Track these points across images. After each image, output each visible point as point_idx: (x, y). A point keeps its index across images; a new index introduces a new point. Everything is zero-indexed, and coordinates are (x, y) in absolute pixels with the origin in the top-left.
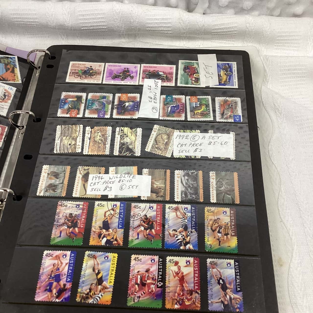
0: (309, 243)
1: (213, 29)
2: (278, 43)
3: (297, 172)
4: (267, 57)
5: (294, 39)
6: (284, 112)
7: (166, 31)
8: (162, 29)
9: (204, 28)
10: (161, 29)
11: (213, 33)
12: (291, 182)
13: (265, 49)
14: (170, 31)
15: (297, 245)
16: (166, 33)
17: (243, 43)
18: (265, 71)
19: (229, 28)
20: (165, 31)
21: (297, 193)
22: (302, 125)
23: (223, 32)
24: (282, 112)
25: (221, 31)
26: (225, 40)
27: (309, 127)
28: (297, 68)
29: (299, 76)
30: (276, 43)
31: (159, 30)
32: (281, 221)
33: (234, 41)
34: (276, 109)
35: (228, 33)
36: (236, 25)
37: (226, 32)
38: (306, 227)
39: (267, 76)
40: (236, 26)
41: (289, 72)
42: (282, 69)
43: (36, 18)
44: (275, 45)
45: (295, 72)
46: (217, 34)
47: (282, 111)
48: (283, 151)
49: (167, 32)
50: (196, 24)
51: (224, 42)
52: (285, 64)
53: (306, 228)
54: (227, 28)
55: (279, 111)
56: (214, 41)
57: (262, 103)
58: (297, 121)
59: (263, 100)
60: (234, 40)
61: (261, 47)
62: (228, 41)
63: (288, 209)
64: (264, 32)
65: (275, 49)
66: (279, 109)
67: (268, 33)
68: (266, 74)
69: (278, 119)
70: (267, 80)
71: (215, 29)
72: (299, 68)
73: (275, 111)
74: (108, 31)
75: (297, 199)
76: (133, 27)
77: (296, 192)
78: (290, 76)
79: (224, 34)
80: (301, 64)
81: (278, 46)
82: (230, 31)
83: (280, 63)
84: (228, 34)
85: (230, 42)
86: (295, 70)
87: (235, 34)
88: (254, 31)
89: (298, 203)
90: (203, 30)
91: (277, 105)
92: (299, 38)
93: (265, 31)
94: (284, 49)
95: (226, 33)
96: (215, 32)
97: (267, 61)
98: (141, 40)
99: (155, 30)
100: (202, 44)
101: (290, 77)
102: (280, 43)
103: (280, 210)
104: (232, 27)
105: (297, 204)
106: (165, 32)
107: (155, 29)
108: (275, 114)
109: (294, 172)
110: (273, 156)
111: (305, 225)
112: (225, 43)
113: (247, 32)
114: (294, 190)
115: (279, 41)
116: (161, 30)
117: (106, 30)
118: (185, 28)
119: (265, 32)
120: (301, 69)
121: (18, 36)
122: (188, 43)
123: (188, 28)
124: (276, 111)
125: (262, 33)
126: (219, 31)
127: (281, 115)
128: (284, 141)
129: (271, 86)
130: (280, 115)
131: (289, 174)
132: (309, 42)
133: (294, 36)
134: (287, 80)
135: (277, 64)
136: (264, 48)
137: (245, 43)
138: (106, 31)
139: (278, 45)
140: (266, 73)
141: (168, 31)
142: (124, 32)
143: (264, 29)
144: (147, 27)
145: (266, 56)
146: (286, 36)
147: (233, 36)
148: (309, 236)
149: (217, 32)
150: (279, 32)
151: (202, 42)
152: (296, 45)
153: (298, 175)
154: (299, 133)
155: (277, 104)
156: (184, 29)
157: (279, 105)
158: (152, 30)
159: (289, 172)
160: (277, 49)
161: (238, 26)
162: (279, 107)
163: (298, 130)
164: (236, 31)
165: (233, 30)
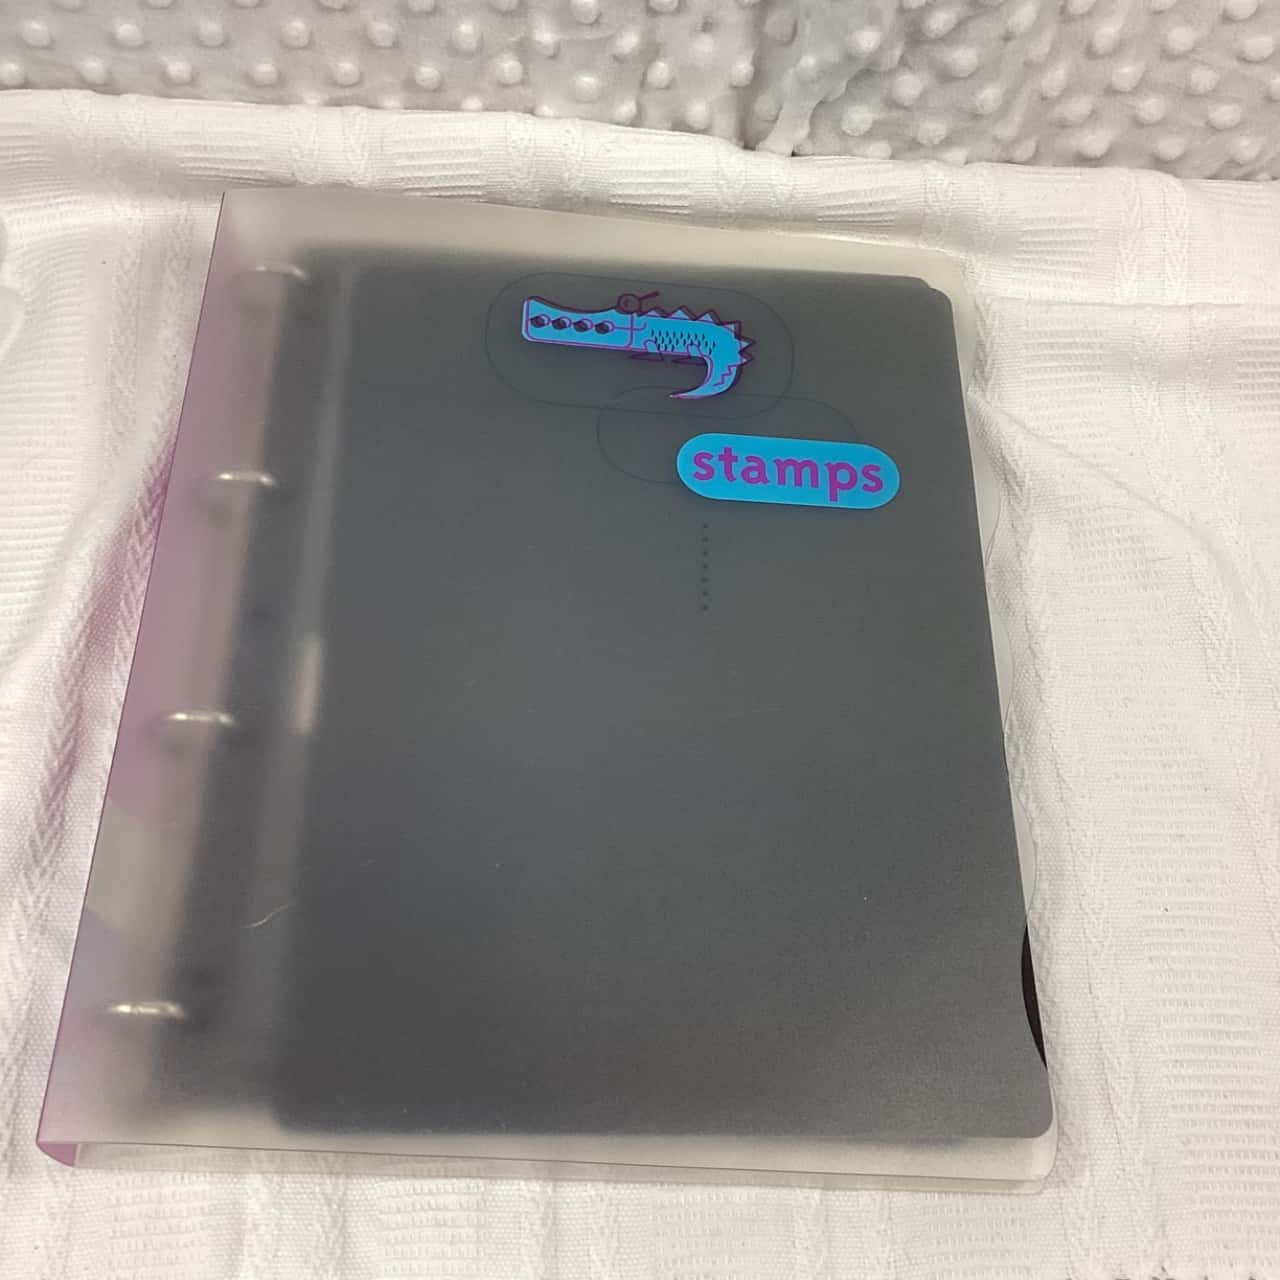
0: (1079, 874)
1: (822, 207)
2: (1025, 252)
4: (990, 300)
5: (1074, 242)
6: (1032, 482)
7: (674, 207)
8: (661, 202)
9: (793, 202)
10: (656, 203)
11: (821, 217)
13: (984, 269)
14: (686, 207)
16: (674, 214)
18: (980, 344)
19: (870, 204)
20: (668, 207)
22: (1082, 524)
23: (851, 216)
24: (1024, 482)
25: (846, 212)
27: (1103, 530)
28: (1077, 340)
29: (1081, 364)
30: (1018, 252)
31: (651, 206)
34: (1007, 473)
35: (869, 219)
36: (893, 196)
37: (863, 215)
38: (1074, 827)
39: (986, 360)
40: (895, 201)
41: (1052, 352)
42: (1033, 341)
43: (259, 162)
44: (1017, 260)
45: (1070, 352)
46: (832, 221)
47: (1025, 477)
48: (1023, 604)
49: (675, 211)
50: (769, 190)
52: (1040, 329)
53: (1074, 830)
54: (865, 204)
55: (1016, 477)
58: (1067, 510)
60: (887, 236)
61: (971, 260)
64: (979, 218)
65: (1015, 268)
66: (1015, 473)
67: (995, 223)
68: (981, 355)
71: (829, 208)
72: (1083, 340)
75: (1053, 748)
76: (567, 192)
77: (1051, 726)
78: (1057, 364)
80: (1090, 328)
81: (1023, 260)
82: (876, 214)
83: (1027, 325)
84: (868, 222)
86: (1070, 345)
87: (891, 221)
88: (949, 214)
89: (1057, 758)
91: (1010, 459)
92: (1092, 238)
93: (984, 217)
96: (826, 216)
99: (640, 206)
101: (1057, 368)
102: (1031, 252)
105: (1051, 761)
106: (668, 211)
107: (639, 202)
109: (1049, 668)
111: (1071, 820)
113: (927, 217)
114: (1047, 722)
115: (1027, 246)
116: (658, 206)
118: (732, 202)
119: (984, 219)
120: (1089, 346)
121: (184, 203)
123: (742, 202)
125: (976, 222)
126: (840, 212)
130: (1017, 489)
131: (1036, 673)
132: (1121, 248)
133: (1076, 230)
134: (1045, 376)
135: (1019, 326)
139: (1023, 256)
140: (984, 352)
141: (680, 207)
143: (980, 210)
144: (614, 196)
145: (986, 296)
147: (885, 226)
148: (1083, 853)
149: (833, 216)
150: (1027, 219)
152: (1081, 259)
153: (1060, 677)
154: (1072, 548)
155: (1012, 456)
156: (729, 205)
157: (1017, 458)
158: (627, 204)
160: (1020, 268)
161: (900, 200)
162: (1017, 465)
163: (1071, 538)
164: (893, 213)
165: (883, 210)
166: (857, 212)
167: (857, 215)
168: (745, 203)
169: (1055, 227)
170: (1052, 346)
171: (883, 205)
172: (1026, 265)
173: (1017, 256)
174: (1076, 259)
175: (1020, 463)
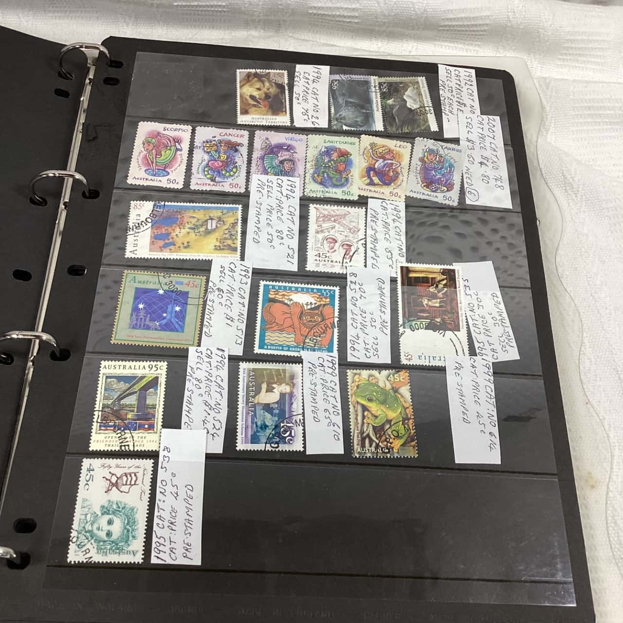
1: (443, 19)
2: (566, 54)
3: (612, 308)
4: (547, 81)
5: (596, 48)
6: (583, 191)
7: (349, 17)
8: (342, 13)
9: (425, 15)
10: (338, 14)
11: (442, 26)
12: (603, 327)
13: (539, 65)
14: (357, 17)
15: (619, 449)
16: (348, 22)
17: (496, 50)
18: (543, 108)
19: (473, 18)
20: (345, 17)
21: (614, 349)
22: (618, 217)
23: (461, 26)
24: (578, 191)
25: (457, 23)
26: (461, 43)
28: (605, 105)
29: (607, 120)
30: (562, 54)
31: (333, 16)
32: (587, 403)
33: (479, 45)
34: (567, 185)
35: (471, 29)
36: (488, 13)
37: (468, 26)
39: (547, 118)
40: (488, 16)
41: (589, 112)
42: (577, 105)
44: (560, 59)
45: (600, 112)
46: (448, 30)
47: (579, 187)
48: (584, 268)
49: (349, 20)
50: (411, 6)
51: (460, 46)
52: (582, 97)
54: (470, 18)
55: (573, 188)
56: (439, 43)
57: (539, 173)
58: (607, 208)
59: (542, 166)
60: (479, 43)
61: (531, 60)
62: (468, 44)
63: (598, 379)
64: (540, 30)
65: (558, 65)
66: (572, 185)
67: (550, 33)
68: (543, 115)
69: (571, 204)
70: (547, 127)
71: (447, 19)
72: (609, 105)
73: (564, 188)
74: (228, 11)
75: (614, 360)
76: (281, 5)
77: (612, 346)
78: (592, 120)
79: (463, 31)
80: (613, 98)
81: (564, 60)
82: (476, 25)
83: (574, 95)
84: (471, 31)
85: (471, 48)
86: (601, 108)
87: (485, 31)
88: (522, 27)
89: (618, 367)
90: (423, 19)
91: (569, 177)
92: (607, 47)
93: (543, 29)
94: (576, 67)
95: (467, 29)
96: (445, 26)
97: (548, 88)
98: (290, 35)
99: (326, 15)
100: (414, 49)
101: (592, 122)
102: (570, 54)
103: (584, 381)
104: (481, 18)
105: (614, 369)
106: (344, 20)
107: (326, 13)
108: (566, 194)
109: (606, 309)
110: (566, 276)
112: (460, 48)
113: (508, 29)
114: (609, 343)
115: (567, 51)
116: (339, 16)
117: (225, 10)
118: (387, 13)
119: (543, 31)
120: (613, 109)
122: (387, 45)
124: (568, 188)
125: (538, 32)
126: (454, 23)
127: (576, 196)
128: (584, 247)
129: (554, 139)
130: (574, 196)
131: (598, 311)
133: (598, 41)
134: (585, 128)
135: (568, 96)
136: (536, 63)
137: (501, 51)
138: (224, 12)
139: (564, 57)
140: (545, 112)
141: (353, 17)
142: (262, 14)
143: (541, 24)
144: (311, 8)
145: (545, 79)
146: (583, 41)
147: (480, 35)
149: (450, 26)
150: (568, 32)
151: (415, 44)
152: (599, 60)
153: (613, 313)
154: (612, 232)
155: (570, 175)
156: (385, 15)
157: (574, 176)
158: (318, 15)
159: (598, 308)
161: (492, 16)
162: (573, 180)
163: (611, 226)
164: (487, 25)
165: (481, 22)
166: (465, 24)
167: (464, 26)
168: (395, 15)
169: (585, 38)
170: (589, 108)
171: (481, 19)
172: (566, 63)
173: (560, 57)
174: (596, 60)
175: (576, 179)
